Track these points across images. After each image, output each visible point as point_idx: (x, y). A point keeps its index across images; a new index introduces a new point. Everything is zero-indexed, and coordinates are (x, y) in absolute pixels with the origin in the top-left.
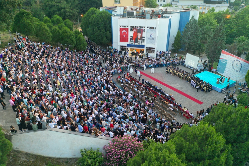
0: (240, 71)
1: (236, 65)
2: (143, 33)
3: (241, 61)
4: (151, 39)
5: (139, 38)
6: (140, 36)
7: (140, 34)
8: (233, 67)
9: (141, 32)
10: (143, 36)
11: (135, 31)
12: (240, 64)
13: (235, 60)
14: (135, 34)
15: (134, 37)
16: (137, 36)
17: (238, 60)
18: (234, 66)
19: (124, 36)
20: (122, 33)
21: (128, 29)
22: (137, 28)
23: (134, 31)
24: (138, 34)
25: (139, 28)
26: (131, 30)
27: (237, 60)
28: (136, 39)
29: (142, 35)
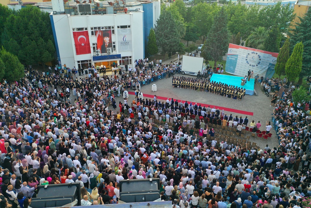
0: (259, 65)
1: (251, 59)
2: (113, 36)
3: (258, 53)
4: (125, 43)
5: (107, 44)
6: (108, 41)
7: (108, 38)
8: (247, 62)
9: (110, 35)
10: (113, 41)
11: (99, 35)
12: (258, 57)
13: (250, 53)
14: (100, 39)
15: (99, 45)
16: (103, 42)
17: (255, 52)
18: (248, 60)
19: (83, 44)
20: (78, 40)
21: (87, 32)
22: (101, 30)
23: (97, 35)
24: (104, 39)
25: (104, 30)
26: (92, 34)
27: (252, 53)
28: (102, 46)
29: (110, 40)
